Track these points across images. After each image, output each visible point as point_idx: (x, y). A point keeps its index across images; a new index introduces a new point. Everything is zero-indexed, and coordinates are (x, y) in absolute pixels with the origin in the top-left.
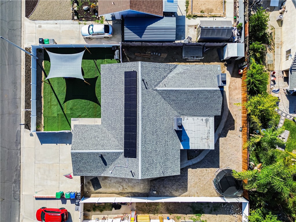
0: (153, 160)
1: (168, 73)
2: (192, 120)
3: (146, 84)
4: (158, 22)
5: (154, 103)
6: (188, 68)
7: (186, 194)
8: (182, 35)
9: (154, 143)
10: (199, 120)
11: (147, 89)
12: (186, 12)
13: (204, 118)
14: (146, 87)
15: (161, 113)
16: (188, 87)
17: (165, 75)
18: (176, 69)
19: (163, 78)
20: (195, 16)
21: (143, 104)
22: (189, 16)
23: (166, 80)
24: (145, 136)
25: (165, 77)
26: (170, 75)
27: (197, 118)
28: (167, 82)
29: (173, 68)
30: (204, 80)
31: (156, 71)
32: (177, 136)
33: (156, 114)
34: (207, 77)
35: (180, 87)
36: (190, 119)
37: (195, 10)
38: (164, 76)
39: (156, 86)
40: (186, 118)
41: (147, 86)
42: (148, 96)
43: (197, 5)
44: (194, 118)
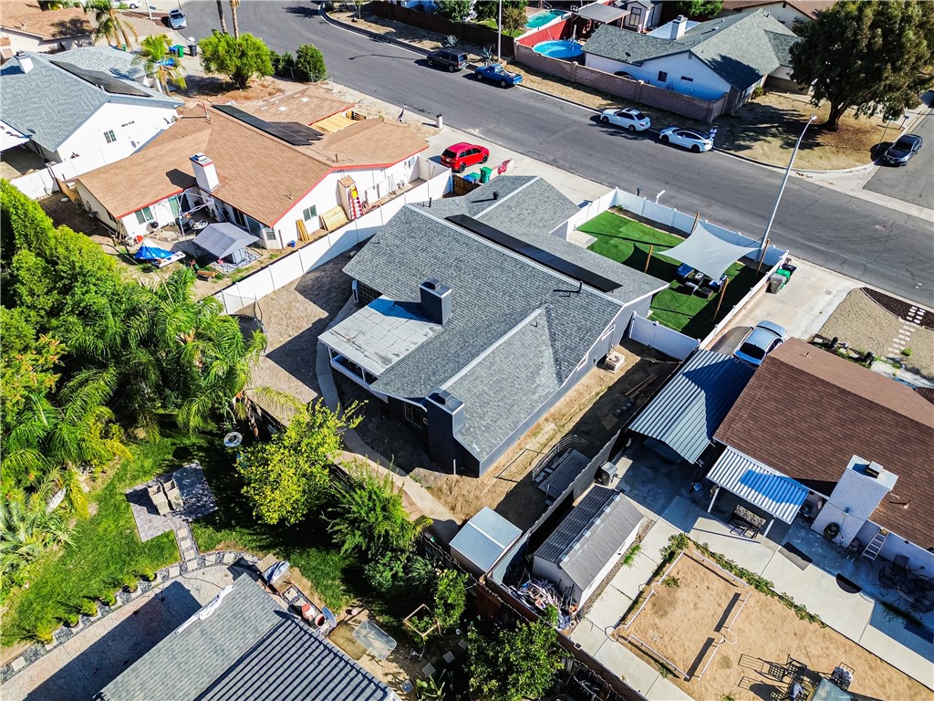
0: (414, 238)
1: (555, 353)
2: (415, 341)
3: (566, 294)
4: (704, 421)
5: (515, 291)
6: (535, 397)
7: (294, 286)
8: (636, 492)
9: (440, 255)
10: (402, 349)
11: (555, 291)
12: (701, 543)
13: (396, 360)
14: (560, 291)
15: (484, 295)
16: (493, 352)
17: (558, 344)
18: (555, 376)
19: (555, 334)
20: (669, 557)
21: (530, 269)
22: (681, 542)
23: (546, 337)
24: (467, 245)
25: (553, 339)
26: (548, 354)
27: (410, 350)
28: (538, 336)
29: (560, 369)
30: (480, 394)
31: (579, 329)
32: (412, 301)
33: (490, 285)
34: (480, 406)
35: (505, 342)
36: (421, 340)
37: (692, 570)
38: (556, 340)
39: (547, 312)
40: (431, 334)
41: (561, 293)
42: (538, 287)
43: (706, 584)
44: (416, 346)
